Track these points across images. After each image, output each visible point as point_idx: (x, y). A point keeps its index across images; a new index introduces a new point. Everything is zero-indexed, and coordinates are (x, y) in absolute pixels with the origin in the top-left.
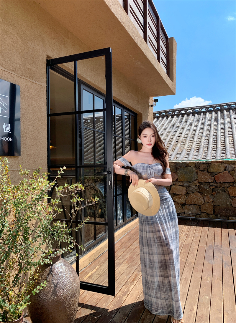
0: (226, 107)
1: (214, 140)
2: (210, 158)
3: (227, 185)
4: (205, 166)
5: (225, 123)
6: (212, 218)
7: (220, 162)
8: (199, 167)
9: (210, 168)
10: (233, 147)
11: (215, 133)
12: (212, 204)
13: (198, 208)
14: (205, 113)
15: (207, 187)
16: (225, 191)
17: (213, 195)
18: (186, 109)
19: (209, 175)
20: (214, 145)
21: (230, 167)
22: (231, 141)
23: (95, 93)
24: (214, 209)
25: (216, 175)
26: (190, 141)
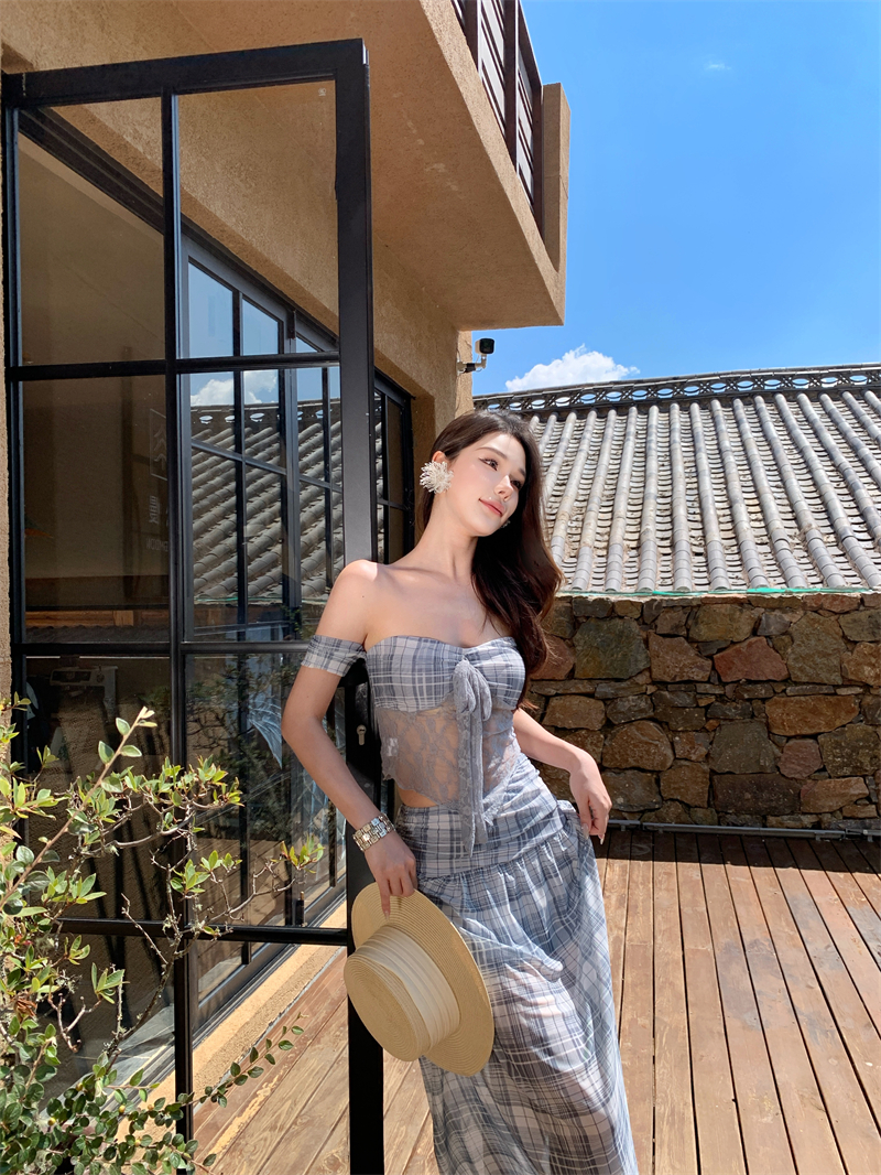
0: (719, 388)
1: (691, 511)
2: (691, 584)
3: (762, 691)
4: (680, 616)
5: (723, 450)
6: (705, 824)
7: (735, 600)
8: (654, 621)
9: (696, 623)
10: (765, 539)
11: (689, 486)
12: (706, 767)
13: (650, 783)
14: (643, 407)
15: (684, 699)
16: (753, 716)
17: (707, 731)
18: (573, 392)
19: (692, 653)
20: (694, 533)
21: (774, 621)
22: (753, 517)
23: (243, 289)
24: (711, 786)
25: (720, 651)
26: (601, 516)
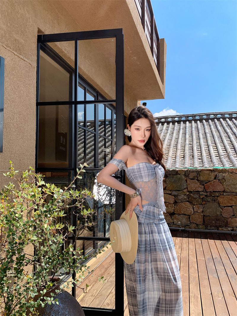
0: (205, 117)
1: (198, 148)
2: (198, 166)
3: (217, 194)
4: (195, 174)
5: (206, 133)
6: (202, 229)
7: (210, 170)
8: (188, 175)
9: (200, 176)
10: (218, 155)
11: (197, 142)
12: (202, 214)
13: (187, 218)
14: (185, 122)
15: (196, 196)
16: (215, 201)
17: (203, 205)
18: (166, 118)
19: (199, 184)
20: (198, 154)
21: (220, 176)
22: (214, 150)
24: (203, 220)
25: (206, 183)
26: (174, 149)
